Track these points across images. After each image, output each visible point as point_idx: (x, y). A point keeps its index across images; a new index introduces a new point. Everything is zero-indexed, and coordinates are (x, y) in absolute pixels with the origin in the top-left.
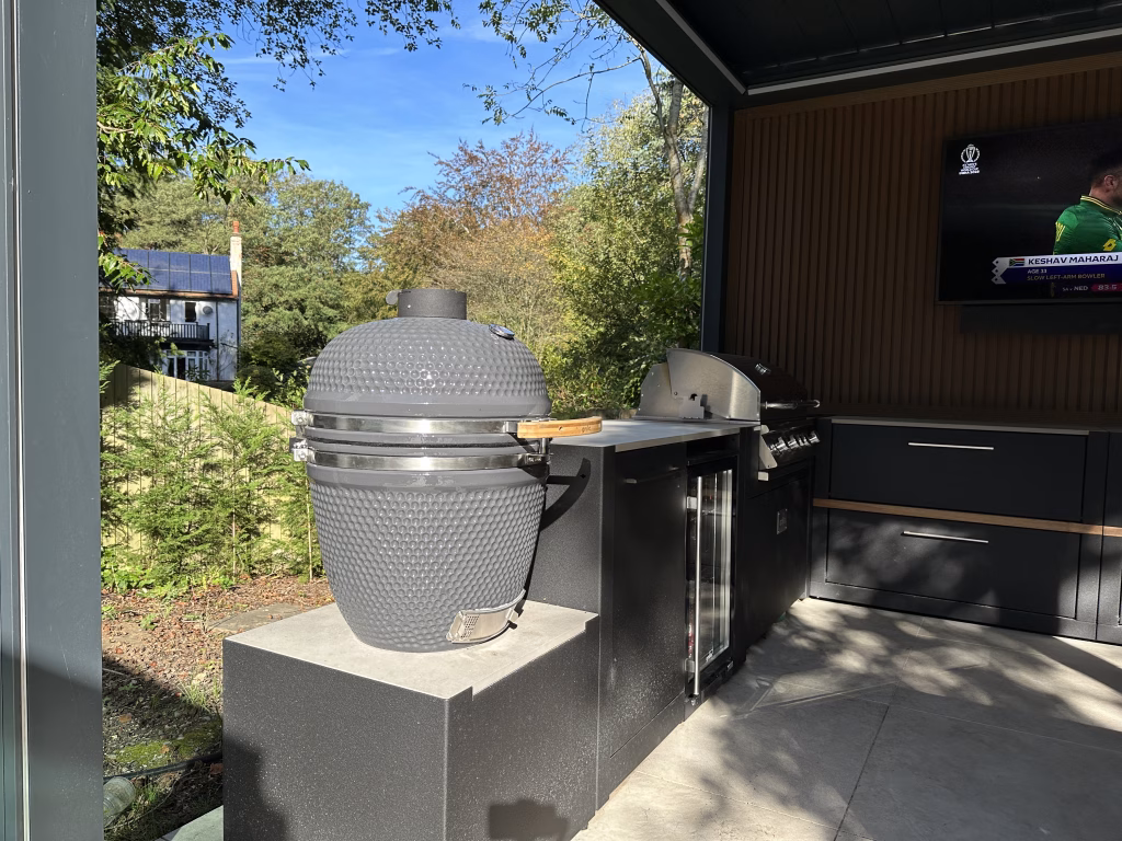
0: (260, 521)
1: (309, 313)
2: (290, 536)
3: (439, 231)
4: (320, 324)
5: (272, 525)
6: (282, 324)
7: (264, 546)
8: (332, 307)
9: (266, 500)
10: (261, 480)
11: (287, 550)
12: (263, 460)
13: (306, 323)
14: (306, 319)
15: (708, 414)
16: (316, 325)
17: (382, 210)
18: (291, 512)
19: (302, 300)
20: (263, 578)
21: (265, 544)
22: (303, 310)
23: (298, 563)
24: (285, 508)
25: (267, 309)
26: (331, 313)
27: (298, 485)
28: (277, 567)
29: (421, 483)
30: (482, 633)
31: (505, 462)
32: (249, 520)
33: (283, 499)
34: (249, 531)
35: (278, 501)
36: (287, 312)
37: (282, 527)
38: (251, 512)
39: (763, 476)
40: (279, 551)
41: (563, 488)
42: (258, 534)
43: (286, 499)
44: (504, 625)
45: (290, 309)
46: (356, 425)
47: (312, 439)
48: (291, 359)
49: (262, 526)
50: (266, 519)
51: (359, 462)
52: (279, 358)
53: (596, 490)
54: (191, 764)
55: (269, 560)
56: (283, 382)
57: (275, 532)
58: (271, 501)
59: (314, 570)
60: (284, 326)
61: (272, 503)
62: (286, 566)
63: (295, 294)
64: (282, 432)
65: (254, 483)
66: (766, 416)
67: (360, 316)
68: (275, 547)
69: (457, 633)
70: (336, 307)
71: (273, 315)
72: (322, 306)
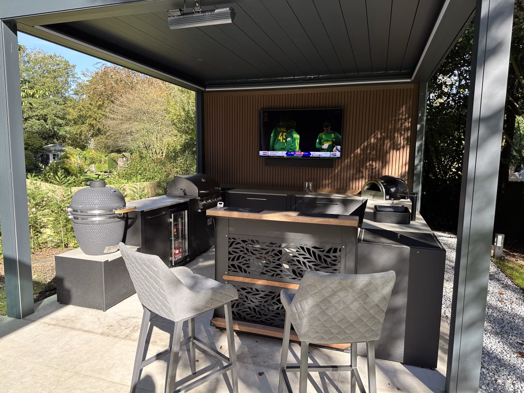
0: (41, 228)
1: (49, 122)
2: (54, 233)
3: (114, 85)
4: (55, 127)
5: (46, 229)
6: (34, 127)
7: (44, 237)
8: (61, 119)
9: (43, 219)
10: (41, 212)
11: (54, 238)
12: (41, 204)
13: (47, 127)
14: (47, 125)
15: (185, 194)
16: (53, 129)
17: (85, 70)
18: (54, 224)
19: (46, 115)
20: (45, 249)
21: (45, 236)
22: (45, 121)
23: (59, 243)
24: (51, 223)
25: (26, 119)
26: (61, 121)
27: (56, 213)
28: (49, 245)
29: (98, 222)
30: (112, 251)
31: (114, 217)
32: (37, 227)
33: (50, 219)
34: (37, 232)
35: (48, 220)
36: (37, 121)
37: (51, 229)
38: (37, 224)
39: (200, 211)
40: (50, 239)
41: (132, 220)
42: (41, 233)
43: (51, 219)
44: (117, 250)
45: (39, 120)
46: (82, 212)
47: (72, 214)
48: (41, 146)
49: (42, 230)
50: (44, 227)
51: (83, 219)
52: (35, 146)
53: (139, 222)
54: (40, 293)
55: (47, 242)
56: (44, 169)
57: (48, 232)
58: (45, 220)
59: (65, 245)
60: (36, 128)
61: (46, 221)
62: (53, 244)
63: (42, 112)
64: (48, 193)
65: (38, 213)
66: (200, 195)
67: (75, 123)
68: (49, 237)
69: (105, 251)
70: (63, 118)
71: (30, 122)
72: (56, 118)
